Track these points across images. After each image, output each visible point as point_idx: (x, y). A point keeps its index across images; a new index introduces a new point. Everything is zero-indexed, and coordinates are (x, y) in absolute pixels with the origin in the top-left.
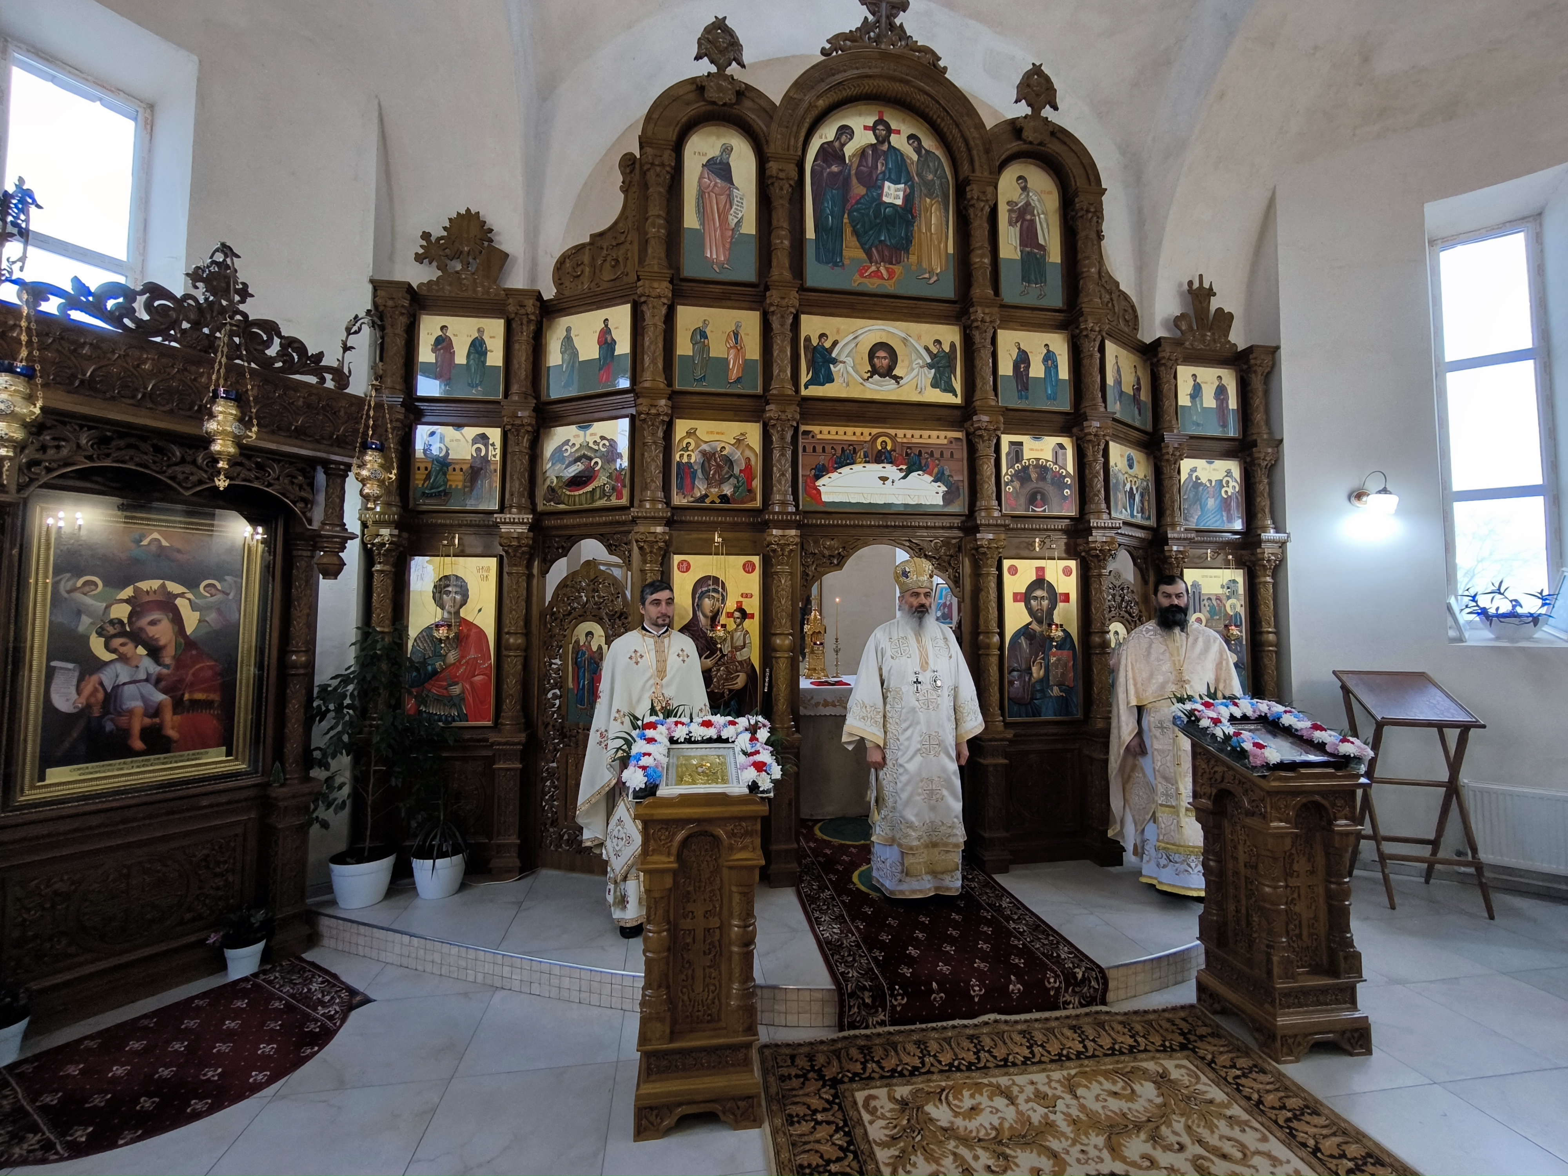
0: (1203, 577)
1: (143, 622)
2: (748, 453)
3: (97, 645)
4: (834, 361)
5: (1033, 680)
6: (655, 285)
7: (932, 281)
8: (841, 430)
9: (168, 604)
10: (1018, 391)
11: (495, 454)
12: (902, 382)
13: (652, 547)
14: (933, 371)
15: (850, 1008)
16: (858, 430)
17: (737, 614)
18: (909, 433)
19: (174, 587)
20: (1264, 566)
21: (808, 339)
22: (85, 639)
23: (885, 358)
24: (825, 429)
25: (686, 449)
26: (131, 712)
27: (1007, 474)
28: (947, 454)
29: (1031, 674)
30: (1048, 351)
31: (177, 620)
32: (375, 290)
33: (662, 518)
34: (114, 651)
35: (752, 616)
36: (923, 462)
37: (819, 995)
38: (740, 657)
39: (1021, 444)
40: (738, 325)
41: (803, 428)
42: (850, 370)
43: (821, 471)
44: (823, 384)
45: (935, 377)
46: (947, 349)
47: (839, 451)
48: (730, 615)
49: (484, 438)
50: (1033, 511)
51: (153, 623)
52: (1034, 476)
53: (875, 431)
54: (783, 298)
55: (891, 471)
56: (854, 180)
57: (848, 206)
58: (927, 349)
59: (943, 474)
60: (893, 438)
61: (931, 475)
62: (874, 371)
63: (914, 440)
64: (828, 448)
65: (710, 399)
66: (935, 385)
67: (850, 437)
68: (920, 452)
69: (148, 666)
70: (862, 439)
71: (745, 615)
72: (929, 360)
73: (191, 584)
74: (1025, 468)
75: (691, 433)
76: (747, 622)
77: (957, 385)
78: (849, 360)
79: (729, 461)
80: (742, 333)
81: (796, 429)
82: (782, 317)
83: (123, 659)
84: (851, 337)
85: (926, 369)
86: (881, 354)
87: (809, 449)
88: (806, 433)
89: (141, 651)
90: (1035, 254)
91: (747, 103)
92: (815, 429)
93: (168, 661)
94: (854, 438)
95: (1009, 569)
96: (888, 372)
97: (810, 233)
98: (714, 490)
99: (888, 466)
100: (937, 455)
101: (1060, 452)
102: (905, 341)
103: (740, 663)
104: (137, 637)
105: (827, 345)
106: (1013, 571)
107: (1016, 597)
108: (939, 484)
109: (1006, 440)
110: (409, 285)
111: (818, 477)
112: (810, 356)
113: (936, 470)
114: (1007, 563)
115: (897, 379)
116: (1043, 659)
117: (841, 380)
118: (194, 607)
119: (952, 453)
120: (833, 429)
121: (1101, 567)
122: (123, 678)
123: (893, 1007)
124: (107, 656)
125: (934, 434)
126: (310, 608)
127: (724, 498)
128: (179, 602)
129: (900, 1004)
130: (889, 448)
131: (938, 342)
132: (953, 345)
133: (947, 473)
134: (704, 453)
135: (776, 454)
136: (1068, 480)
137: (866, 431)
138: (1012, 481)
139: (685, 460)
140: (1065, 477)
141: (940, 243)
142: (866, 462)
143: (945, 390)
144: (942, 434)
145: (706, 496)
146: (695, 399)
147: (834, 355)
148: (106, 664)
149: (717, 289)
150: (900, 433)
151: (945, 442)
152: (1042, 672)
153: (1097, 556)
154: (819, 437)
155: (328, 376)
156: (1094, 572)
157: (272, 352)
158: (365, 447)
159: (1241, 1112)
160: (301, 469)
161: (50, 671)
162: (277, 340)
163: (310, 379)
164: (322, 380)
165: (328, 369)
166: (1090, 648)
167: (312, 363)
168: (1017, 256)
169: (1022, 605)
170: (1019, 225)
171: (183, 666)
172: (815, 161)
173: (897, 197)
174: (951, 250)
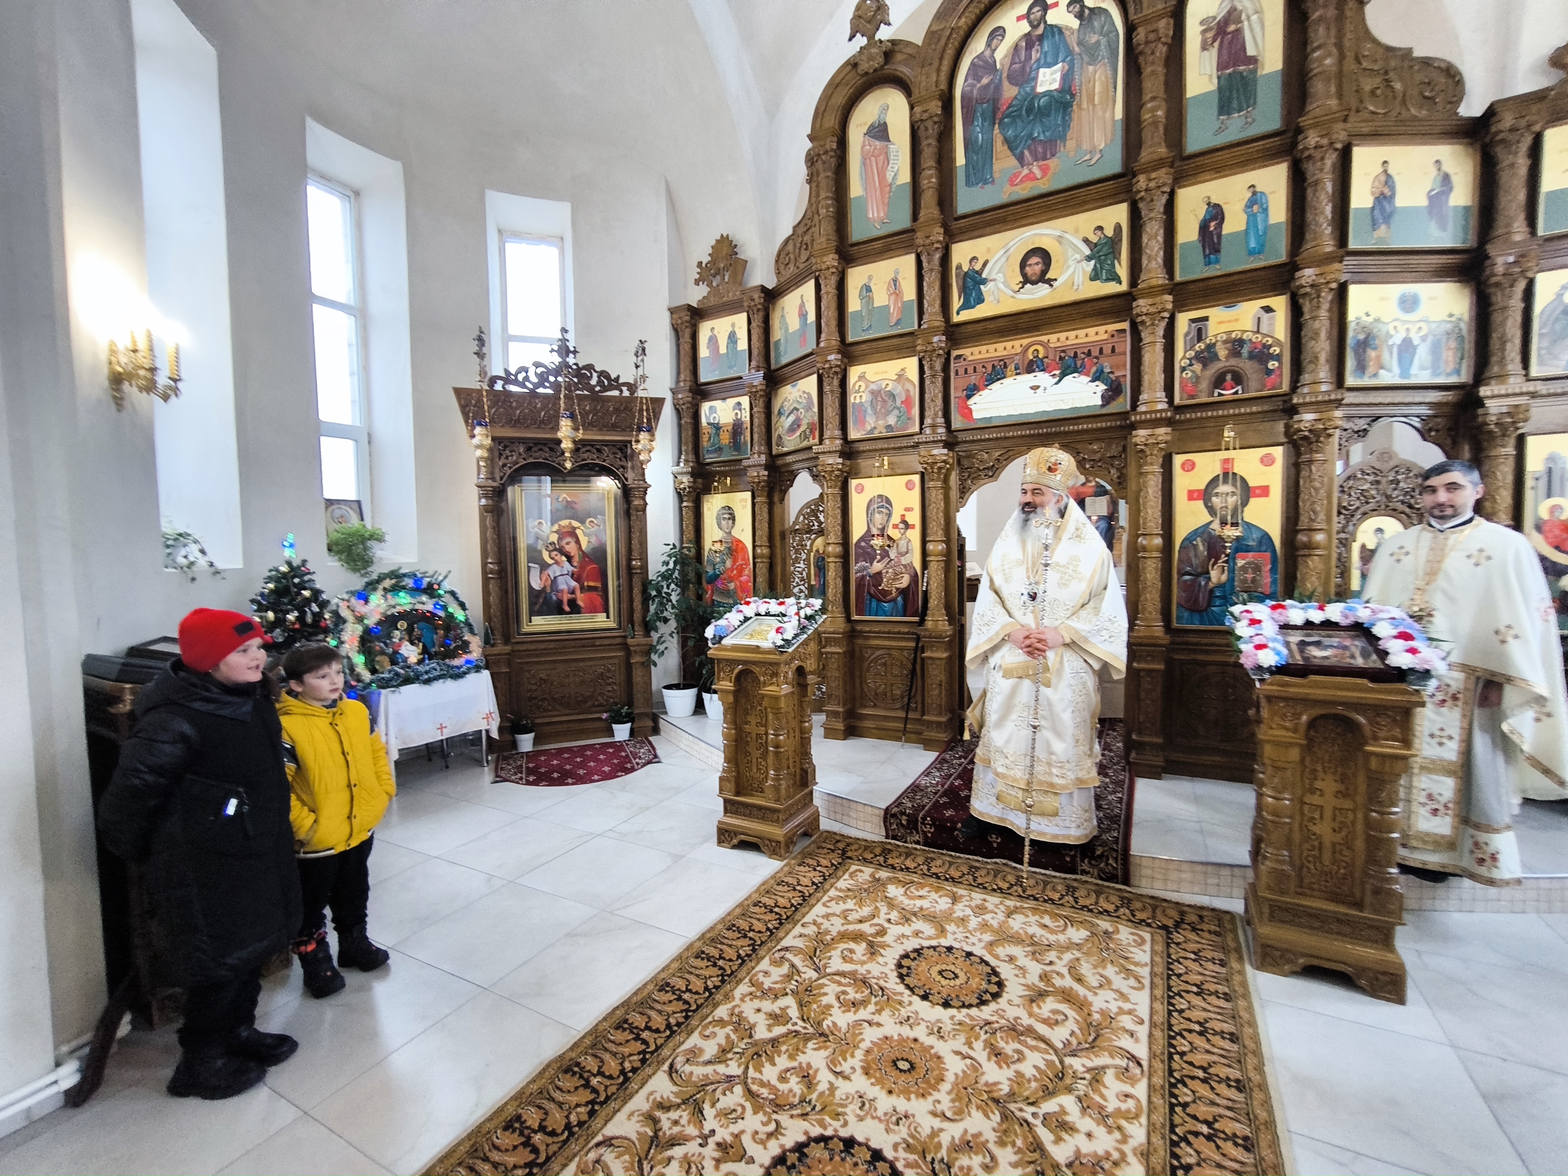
1: (563, 543)
2: (908, 386)
3: (546, 555)
4: (984, 282)
5: (1211, 585)
6: (825, 259)
7: (1093, 162)
8: (992, 347)
9: (572, 533)
10: (1205, 256)
11: (746, 416)
12: (1055, 284)
13: (833, 475)
14: (1093, 262)
15: (891, 824)
16: (1009, 345)
17: (902, 526)
18: (1063, 336)
19: (575, 524)
21: (959, 267)
22: (541, 552)
23: (1037, 264)
24: (976, 350)
25: (858, 392)
26: (562, 591)
27: (1184, 357)
28: (1107, 350)
29: (1209, 579)
30: (1254, 193)
31: (578, 542)
32: (673, 313)
33: (840, 451)
34: (552, 558)
35: (913, 527)
36: (1079, 363)
37: (877, 812)
38: (904, 560)
39: (1206, 319)
40: (897, 272)
41: (955, 353)
42: (1001, 286)
43: (972, 391)
44: (973, 307)
45: (1095, 269)
46: (1109, 232)
47: (990, 369)
48: (895, 526)
49: (739, 404)
50: (1220, 395)
51: (568, 543)
52: (1222, 353)
53: (1025, 342)
54: (928, 237)
55: (1043, 378)
56: (1006, 84)
57: (999, 115)
58: (1086, 241)
59: (1102, 371)
60: (1045, 345)
61: (1087, 375)
62: (1026, 280)
63: (1069, 343)
64: (979, 368)
65: (874, 344)
66: (1095, 276)
67: (1001, 353)
68: (1076, 353)
69: (567, 567)
70: (1013, 352)
71: (908, 526)
72: (1088, 252)
73: (583, 522)
74: (1210, 347)
75: (862, 377)
76: (909, 531)
77: (1122, 270)
78: (1000, 277)
79: (892, 396)
80: (900, 278)
81: (948, 354)
82: (929, 254)
83: (557, 563)
84: (1002, 252)
85: (1084, 263)
86: (1034, 260)
87: (961, 371)
88: (958, 357)
89: (564, 558)
90: (1241, 73)
91: (899, 57)
92: (965, 352)
93: (575, 564)
94: (1005, 353)
95: (1183, 466)
96: (1043, 278)
97: (960, 159)
98: (881, 422)
99: (1040, 375)
100: (1096, 352)
101: (1265, 316)
102: (1059, 240)
103: (905, 566)
104: (562, 551)
105: (977, 267)
106: (1189, 467)
108: (1097, 383)
109: (1183, 319)
110: (689, 305)
111: (969, 397)
112: (961, 283)
113: (1094, 369)
114: (1178, 460)
115: (1049, 282)
116: (1226, 562)
117: (991, 298)
118: (585, 534)
119: (1113, 347)
120: (984, 348)
121: (1311, 451)
122: (558, 573)
123: (925, 833)
125: (1091, 331)
127: (889, 427)
128: (578, 532)
130: (1041, 356)
131: (1100, 228)
132: (1118, 228)
133: (1107, 370)
134: (873, 392)
135: (927, 382)
136: (1276, 350)
137: (1017, 343)
138: (1191, 365)
139: (858, 401)
140: (1270, 346)
141: (1105, 112)
142: (1017, 374)
143: (1108, 280)
144: (1101, 329)
145: (875, 428)
146: (864, 347)
147: (984, 276)
148: (550, 565)
149: (878, 245)
150: (1053, 338)
151: (1106, 336)
152: (1224, 578)
153: (1305, 438)
154: (971, 358)
155: (624, 389)
156: (1305, 457)
157: (594, 381)
158: (640, 430)
159: (1145, 972)
160: (621, 449)
161: (529, 568)
162: (595, 375)
163: (616, 393)
164: (621, 391)
165: (624, 384)
166: (1297, 549)
167: (614, 383)
168: (1211, 86)
169: (1200, 503)
170: (1216, 44)
171: (582, 567)
172: (966, 80)
173: (1054, 80)
174: (1119, 114)
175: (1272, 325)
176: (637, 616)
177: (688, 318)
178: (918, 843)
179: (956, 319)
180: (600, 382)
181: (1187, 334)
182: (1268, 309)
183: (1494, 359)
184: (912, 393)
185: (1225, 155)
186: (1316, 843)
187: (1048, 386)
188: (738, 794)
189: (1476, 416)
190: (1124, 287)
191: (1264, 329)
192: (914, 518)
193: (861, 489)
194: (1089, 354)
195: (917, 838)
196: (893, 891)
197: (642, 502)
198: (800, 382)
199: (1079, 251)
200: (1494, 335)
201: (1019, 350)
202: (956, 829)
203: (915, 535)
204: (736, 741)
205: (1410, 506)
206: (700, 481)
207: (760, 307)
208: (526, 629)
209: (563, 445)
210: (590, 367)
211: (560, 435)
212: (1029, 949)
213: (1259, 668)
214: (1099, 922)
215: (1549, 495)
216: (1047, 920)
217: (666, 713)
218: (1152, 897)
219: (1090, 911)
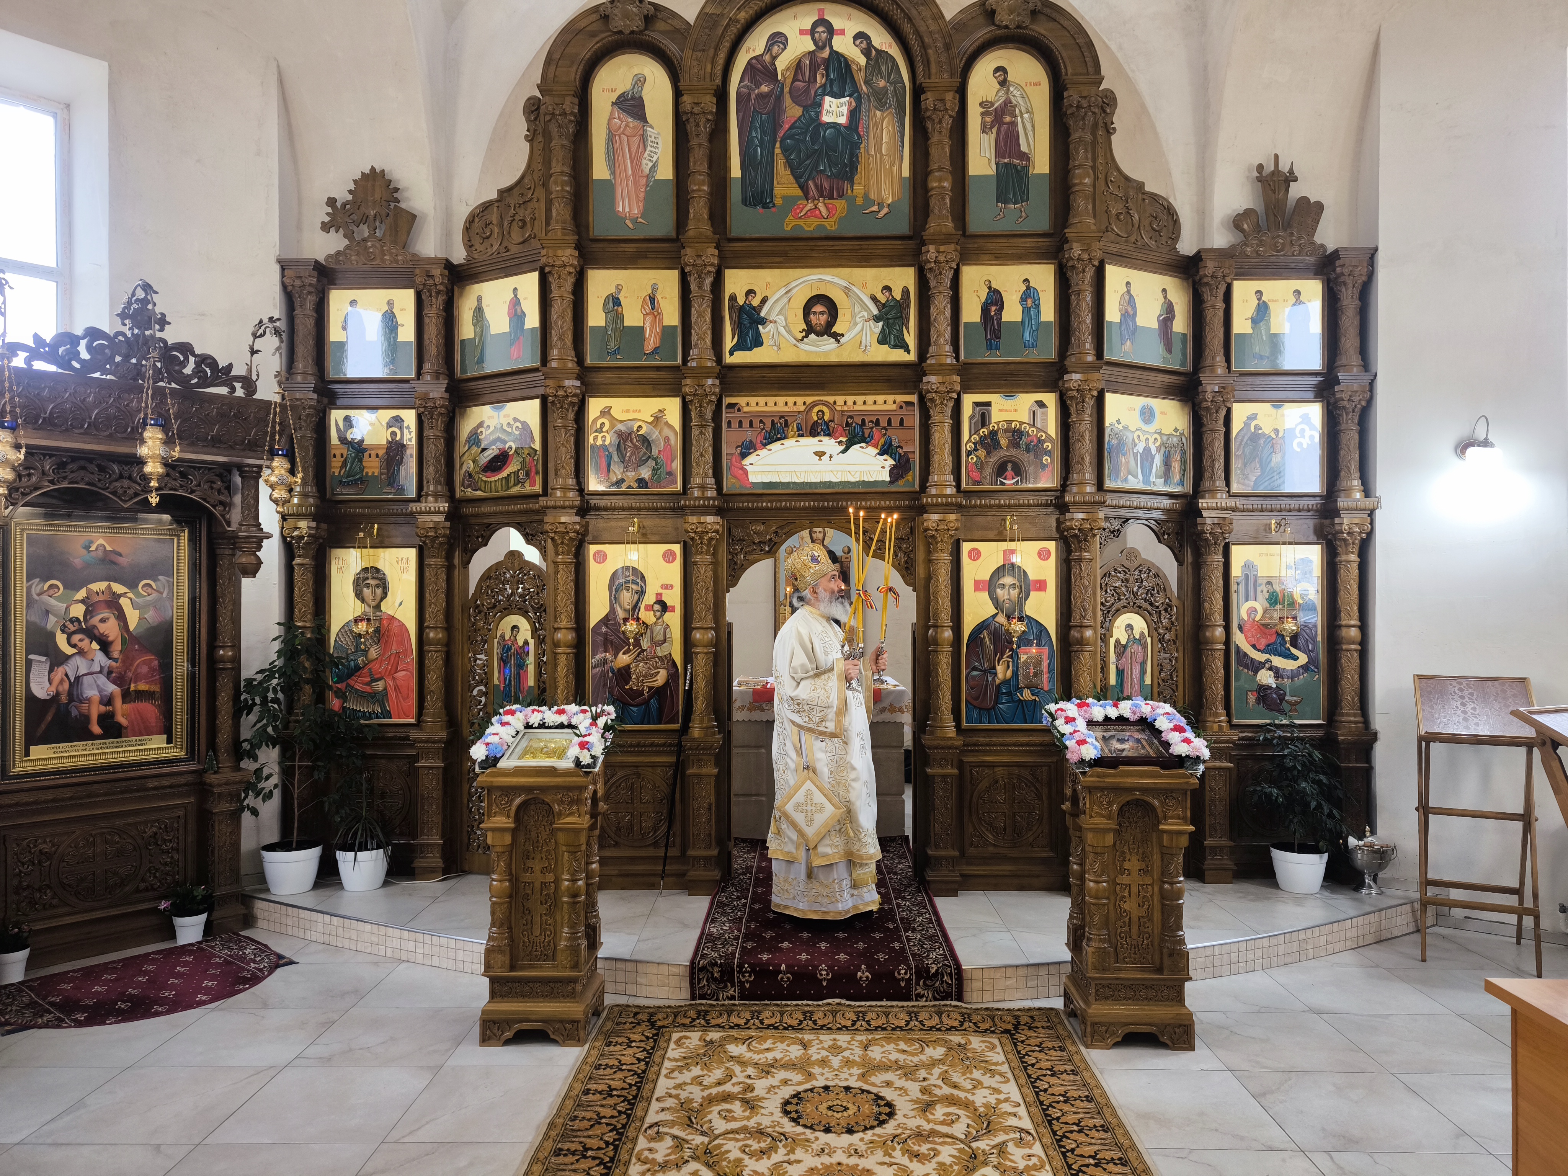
0: (1260, 555)
1: (95, 620)
2: (667, 432)
3: (61, 640)
4: (763, 321)
5: (997, 682)
6: (560, 252)
7: (881, 215)
8: (771, 400)
9: (113, 603)
10: (987, 341)
11: (410, 438)
12: (843, 340)
13: (563, 538)
14: (881, 324)
15: (699, 980)
16: (791, 400)
17: (657, 607)
18: (850, 399)
19: (118, 588)
20: (1345, 540)
21: (733, 298)
22: (52, 635)
23: (822, 313)
24: (753, 400)
25: (600, 430)
26: (89, 700)
27: (969, 441)
28: (896, 422)
29: (996, 674)
30: (1028, 288)
31: (121, 617)
32: (283, 269)
33: (572, 507)
34: (74, 646)
35: (673, 609)
36: (867, 432)
37: (676, 970)
38: (660, 651)
39: (989, 404)
40: (654, 288)
41: (727, 401)
42: (782, 330)
43: (748, 449)
44: (750, 349)
45: (883, 331)
46: (898, 296)
47: (768, 425)
48: (649, 608)
49: (398, 420)
50: (1002, 483)
51: (103, 621)
52: (1004, 442)
53: (810, 400)
54: (699, 256)
55: (829, 445)
56: (788, 100)
57: (781, 133)
58: (874, 299)
59: (891, 445)
60: (831, 406)
61: (876, 446)
62: (810, 330)
63: (856, 408)
64: (756, 423)
65: (624, 374)
66: (882, 340)
67: (781, 408)
68: (863, 420)
69: (100, 658)
70: (795, 409)
71: (664, 607)
72: (875, 312)
73: (132, 585)
74: (993, 434)
75: (606, 412)
76: (668, 616)
77: (911, 339)
78: (781, 319)
79: (646, 441)
80: (659, 296)
81: (720, 401)
82: (700, 277)
83: (81, 653)
84: (783, 291)
85: (872, 323)
86: (819, 308)
87: (735, 424)
88: (731, 406)
89: (95, 646)
90: (1015, 166)
91: (661, 26)
92: (741, 401)
93: (116, 655)
94: (786, 409)
95: (970, 554)
96: (828, 331)
97: (736, 171)
98: (631, 474)
99: (826, 439)
100: (884, 423)
101: (1039, 411)
102: (847, 291)
103: (661, 659)
104: (91, 634)
105: (755, 302)
106: (975, 555)
107: (978, 586)
108: (885, 457)
109: (968, 401)
110: (316, 262)
111: (744, 455)
112: (735, 317)
113: (882, 441)
114: (966, 547)
115: (836, 336)
116: (1011, 657)
117: (771, 343)
118: (134, 605)
119: (902, 421)
120: (762, 400)
121: (1081, 549)
122: (83, 671)
123: (742, 984)
124: (69, 651)
125: (880, 398)
126: (234, 604)
127: (641, 482)
128: (123, 601)
129: (747, 981)
130: (826, 418)
131: (887, 288)
132: (905, 291)
133: (895, 444)
134: (620, 434)
135: (695, 432)
136: (1048, 445)
137: (800, 400)
138: (976, 450)
139: (599, 442)
140: (1044, 441)
141: (892, 165)
142: (799, 436)
143: (895, 346)
144: (890, 398)
145: (622, 481)
146: (609, 375)
147: (763, 314)
148: (68, 657)
149: (630, 248)
150: (840, 400)
151: (894, 407)
152: (1009, 674)
153: (1076, 536)
154: (746, 409)
155: (238, 385)
156: (1075, 555)
157: (188, 370)
158: (273, 454)
159: (1005, 1068)
160: (220, 476)
161: (29, 663)
162: (192, 359)
163: (223, 390)
164: (233, 389)
165: (238, 378)
166: (1070, 645)
167: (223, 375)
168: (991, 170)
169: (985, 595)
170: (994, 130)
171: (127, 657)
172: (741, 81)
173: (840, 114)
174: (906, 173)
175: (1045, 420)
176: (224, 737)
177: (314, 281)
178: (733, 998)
179: (729, 360)
180: (198, 370)
181: (971, 418)
182: (1041, 404)
183: (1207, 475)
184: (672, 442)
185: (1001, 242)
186: (1127, 920)
187: (834, 453)
188: (512, 968)
189: (1196, 525)
190: (912, 357)
191: (1039, 424)
192: (674, 598)
193: (602, 558)
194: (877, 423)
195: (731, 992)
196: (734, 1049)
197: (252, 559)
198: (509, 405)
199: (865, 308)
200: (1207, 453)
201: (802, 408)
202: (780, 972)
203: (674, 619)
204: (510, 896)
205: (1151, 604)
206: (324, 526)
207: (441, 288)
208: (19, 767)
209: (148, 469)
210: (186, 348)
211: (143, 451)
212: (899, 1072)
213: (1082, 761)
214: (951, 1038)
215: (1247, 600)
216: (902, 1046)
217: (268, 890)
218: (987, 1009)
219: (939, 1030)
